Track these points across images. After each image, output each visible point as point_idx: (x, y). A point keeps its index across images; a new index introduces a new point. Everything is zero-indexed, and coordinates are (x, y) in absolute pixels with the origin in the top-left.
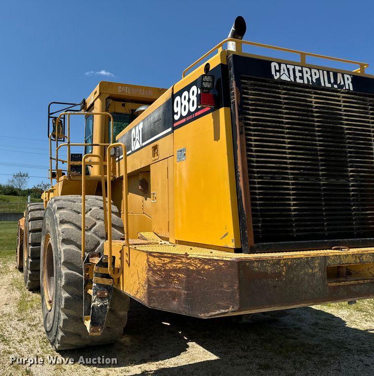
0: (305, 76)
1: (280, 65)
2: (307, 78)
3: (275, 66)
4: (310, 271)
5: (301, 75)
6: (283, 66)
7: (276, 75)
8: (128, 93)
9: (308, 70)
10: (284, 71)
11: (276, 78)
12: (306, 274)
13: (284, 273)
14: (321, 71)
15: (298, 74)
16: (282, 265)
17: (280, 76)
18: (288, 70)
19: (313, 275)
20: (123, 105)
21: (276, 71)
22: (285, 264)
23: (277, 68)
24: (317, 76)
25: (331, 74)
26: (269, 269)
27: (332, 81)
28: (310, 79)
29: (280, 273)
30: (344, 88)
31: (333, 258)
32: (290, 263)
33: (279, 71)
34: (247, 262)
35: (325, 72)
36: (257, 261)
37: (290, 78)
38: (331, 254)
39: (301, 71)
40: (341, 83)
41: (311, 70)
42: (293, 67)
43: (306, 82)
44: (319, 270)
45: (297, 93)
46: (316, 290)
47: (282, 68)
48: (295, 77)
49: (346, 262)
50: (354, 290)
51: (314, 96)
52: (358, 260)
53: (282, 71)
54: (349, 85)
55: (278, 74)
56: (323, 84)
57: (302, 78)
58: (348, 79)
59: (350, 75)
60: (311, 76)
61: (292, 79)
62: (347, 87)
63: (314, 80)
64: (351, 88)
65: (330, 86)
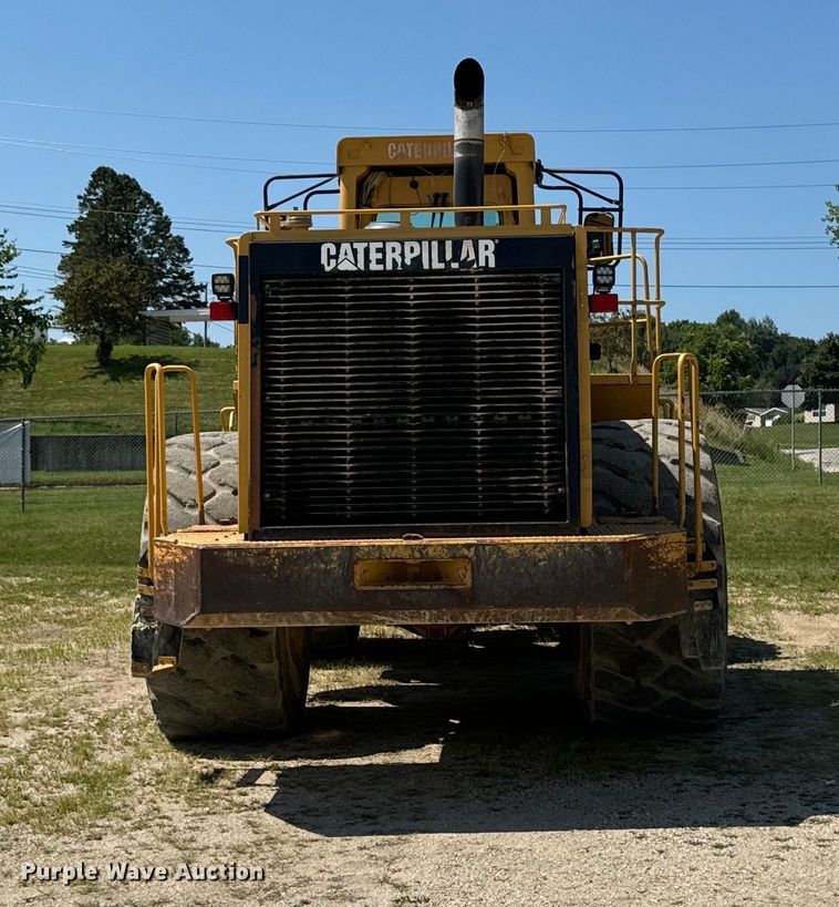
0: (390, 256)
1: (338, 247)
2: (394, 259)
3: (329, 250)
4: (322, 566)
5: (380, 256)
6: (345, 247)
7: (329, 265)
8: (414, 157)
9: (397, 246)
10: (346, 254)
11: (328, 269)
12: (312, 570)
13: (275, 568)
14: (425, 244)
15: (374, 256)
16: (273, 556)
17: (337, 265)
18: (355, 252)
19: (327, 572)
20: (414, 185)
21: (330, 257)
22: (278, 555)
23: (333, 252)
24: (417, 253)
25: (449, 245)
26: (252, 561)
27: (449, 256)
28: (399, 260)
29: (270, 566)
30: (475, 266)
31: (366, 549)
32: (285, 554)
33: (336, 257)
34: (216, 550)
35: (435, 244)
36: (230, 549)
37: (356, 265)
39: (382, 251)
40: (468, 257)
41: (402, 244)
42: (366, 245)
43: (389, 266)
44: (339, 565)
46: (331, 593)
47: (342, 251)
48: (367, 261)
49: (393, 555)
50: (407, 598)
51: (412, 287)
52: (417, 555)
53: (342, 256)
54: (487, 258)
55: (333, 262)
56: (426, 266)
57: (381, 261)
58: (487, 248)
59: (493, 240)
60: (402, 255)
61: (361, 266)
62: (482, 263)
63: (408, 262)
64: (492, 264)
65: (442, 266)
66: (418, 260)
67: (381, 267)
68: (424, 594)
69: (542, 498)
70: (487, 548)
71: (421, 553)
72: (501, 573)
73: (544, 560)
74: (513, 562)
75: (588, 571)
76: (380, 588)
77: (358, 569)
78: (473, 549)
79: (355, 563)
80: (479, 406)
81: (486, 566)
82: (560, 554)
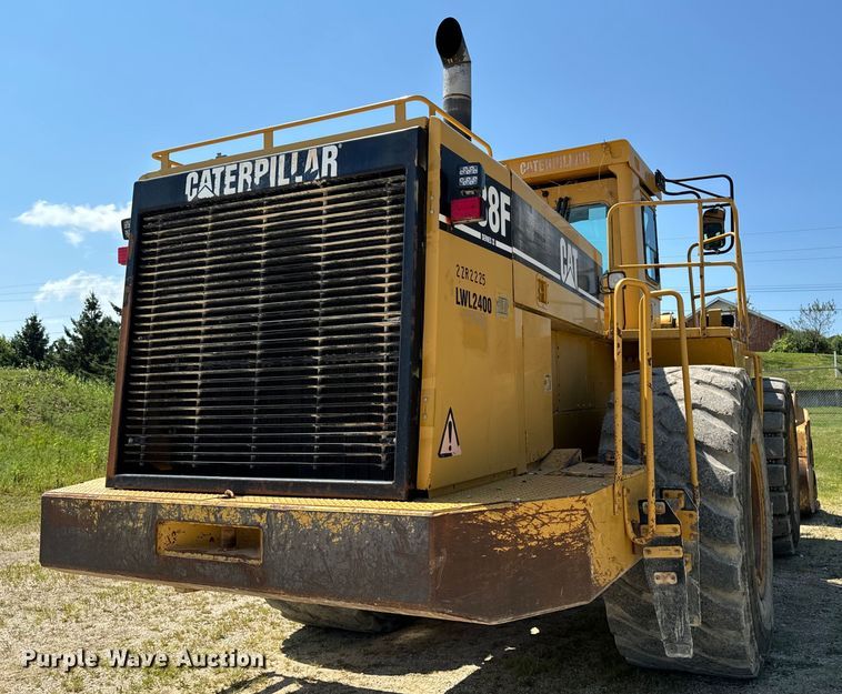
0: (242, 176)
1: (200, 173)
2: (245, 181)
3: (192, 179)
4: (131, 524)
5: (233, 179)
6: (206, 174)
7: (191, 194)
9: (249, 165)
10: (206, 181)
11: (190, 199)
12: (124, 527)
13: (95, 522)
14: (274, 160)
15: (229, 179)
16: (93, 509)
17: (198, 193)
18: (213, 177)
19: (134, 531)
20: (545, 194)
21: (193, 186)
22: (98, 508)
23: (195, 182)
24: (265, 170)
25: (295, 158)
26: (78, 512)
27: (294, 170)
28: (249, 181)
29: (92, 520)
30: (318, 177)
31: (168, 508)
33: (197, 186)
34: (53, 498)
35: (282, 158)
37: (213, 192)
38: (168, 501)
39: (235, 173)
40: (312, 167)
41: (253, 162)
42: (223, 169)
43: (240, 190)
44: (145, 524)
45: (229, 213)
46: (137, 556)
47: (203, 179)
48: (223, 185)
49: (191, 517)
50: (201, 570)
51: (264, 209)
52: (212, 518)
53: (202, 184)
54: (329, 166)
55: (195, 190)
56: (272, 184)
57: (234, 185)
58: (330, 155)
59: (337, 145)
60: (253, 175)
61: (217, 192)
63: (257, 181)
64: (334, 173)
65: (287, 181)
66: (266, 178)
67: (233, 191)
68: (217, 567)
69: (378, 450)
70: (279, 515)
71: (216, 516)
72: (292, 548)
73: (338, 535)
74: (305, 535)
75: (387, 554)
76: (180, 555)
77: (164, 531)
78: (265, 515)
79: (161, 522)
80: (319, 339)
81: (277, 539)
82: (356, 528)
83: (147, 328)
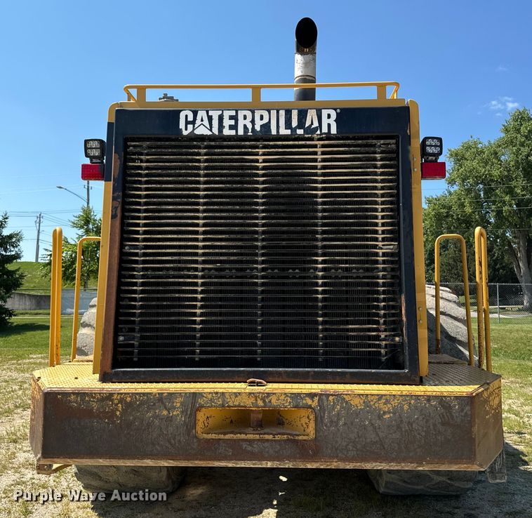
0: (241, 123)
1: (195, 113)
2: (245, 126)
3: (186, 116)
4: (165, 413)
5: (232, 122)
6: (201, 114)
10: (202, 120)
11: (185, 133)
12: (155, 416)
13: (118, 413)
14: (274, 113)
15: (227, 122)
16: (116, 401)
17: (194, 129)
18: (210, 119)
19: (169, 419)
21: (187, 123)
22: (121, 401)
23: (190, 118)
24: (266, 120)
25: (295, 114)
26: (95, 406)
27: (295, 123)
28: (250, 126)
29: (113, 412)
30: (318, 132)
31: (210, 396)
32: (129, 399)
33: (193, 122)
34: (59, 394)
35: (282, 113)
36: (74, 393)
37: (211, 130)
38: (209, 390)
39: (235, 118)
40: (312, 124)
41: (253, 113)
42: (220, 112)
43: (241, 132)
44: (182, 412)
46: (173, 442)
47: (199, 118)
48: (221, 127)
49: (236, 404)
50: (249, 448)
51: (261, 151)
52: (260, 403)
53: (198, 122)
54: (329, 125)
55: (190, 127)
56: (274, 132)
57: (234, 127)
58: (329, 116)
59: (335, 110)
60: (253, 122)
62: (325, 130)
63: (258, 128)
64: (334, 131)
65: (288, 132)
66: (266, 127)
67: (233, 132)
68: (266, 444)
69: (379, 346)
70: (331, 398)
71: (264, 401)
72: (345, 424)
73: (389, 413)
74: (357, 414)
75: (435, 425)
76: (222, 436)
77: (201, 416)
78: (316, 399)
79: (198, 409)
80: (320, 259)
81: (329, 417)
82: (406, 407)
83: (137, 240)
